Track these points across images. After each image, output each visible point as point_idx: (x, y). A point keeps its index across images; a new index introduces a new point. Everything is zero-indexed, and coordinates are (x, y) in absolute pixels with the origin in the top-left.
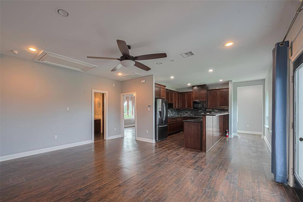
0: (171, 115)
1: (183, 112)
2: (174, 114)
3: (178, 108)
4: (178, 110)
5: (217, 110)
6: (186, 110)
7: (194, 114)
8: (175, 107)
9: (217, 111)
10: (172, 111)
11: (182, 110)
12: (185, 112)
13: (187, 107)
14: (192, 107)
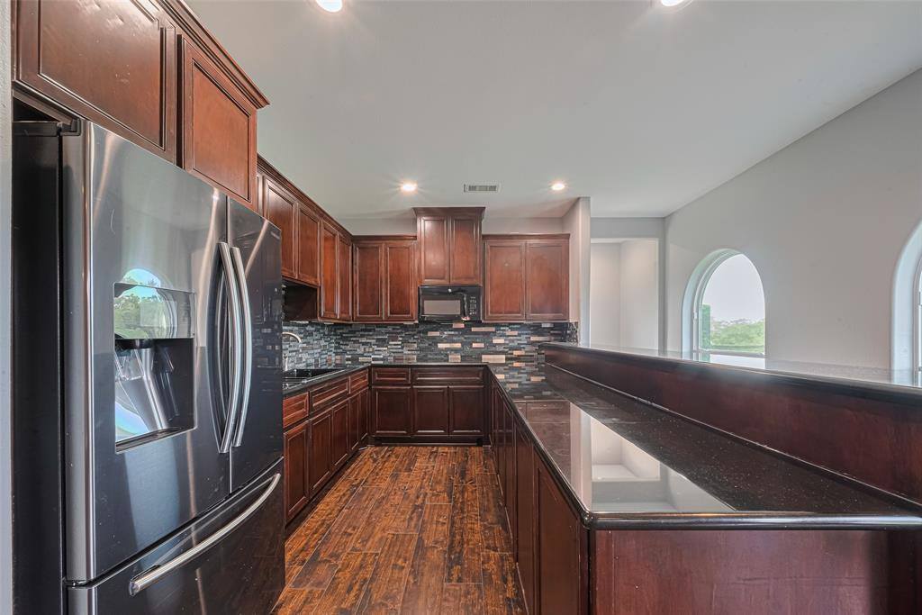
0: (305, 356)
1: (364, 340)
2: (321, 354)
3: (344, 315)
4: (342, 331)
5: (512, 329)
6: (383, 330)
7: (421, 350)
8: (331, 309)
9: (516, 333)
10: (311, 334)
11: (362, 330)
12: (378, 340)
13: (386, 314)
14: (412, 315)
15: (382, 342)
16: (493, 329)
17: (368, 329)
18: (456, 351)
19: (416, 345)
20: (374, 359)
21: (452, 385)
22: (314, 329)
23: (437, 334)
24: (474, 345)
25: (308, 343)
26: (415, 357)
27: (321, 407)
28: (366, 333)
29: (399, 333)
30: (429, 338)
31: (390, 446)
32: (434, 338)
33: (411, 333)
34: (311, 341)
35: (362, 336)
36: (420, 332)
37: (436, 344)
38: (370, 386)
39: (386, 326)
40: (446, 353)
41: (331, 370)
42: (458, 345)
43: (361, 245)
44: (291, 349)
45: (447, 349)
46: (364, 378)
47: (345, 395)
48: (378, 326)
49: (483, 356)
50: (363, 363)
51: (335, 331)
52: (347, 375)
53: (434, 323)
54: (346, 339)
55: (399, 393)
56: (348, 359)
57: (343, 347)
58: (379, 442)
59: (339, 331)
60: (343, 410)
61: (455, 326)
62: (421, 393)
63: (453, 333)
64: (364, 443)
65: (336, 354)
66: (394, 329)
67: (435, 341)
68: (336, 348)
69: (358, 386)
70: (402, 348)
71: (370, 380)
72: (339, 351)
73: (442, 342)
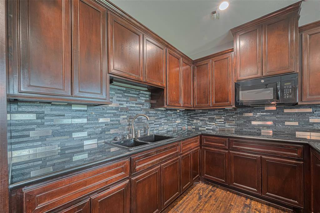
1: (202, 118)
7: (237, 125)
10: (170, 115)
11: (201, 113)
12: (209, 118)
13: (213, 103)
14: (230, 102)
15: (212, 120)
16: (310, 110)
17: (204, 112)
18: (268, 127)
19: (234, 122)
20: (207, 129)
21: (265, 155)
22: (173, 113)
23: (251, 114)
24: (287, 123)
25: (168, 120)
26: (234, 129)
27: (150, 166)
28: (203, 114)
29: (222, 114)
30: (244, 118)
31: (214, 186)
32: (248, 117)
33: (230, 114)
34: (171, 119)
35: (201, 116)
36: (237, 114)
37: (250, 121)
38: (201, 146)
39: (214, 110)
40: (259, 128)
41: (168, 138)
42: (270, 123)
43: (197, 65)
44: (155, 123)
45: (259, 125)
46: (196, 142)
47: (177, 154)
48: (210, 110)
49: (297, 133)
50: (201, 131)
51: (187, 114)
52: (179, 141)
53: (250, 107)
54: (192, 118)
55: (220, 154)
56: (193, 129)
57: (191, 122)
58: (208, 181)
59: (189, 114)
60: (174, 165)
61: (267, 108)
62: (236, 157)
63: (265, 114)
64: (198, 180)
65: (188, 125)
66: (219, 112)
67: (249, 120)
68: (188, 122)
69: (194, 145)
70: (225, 123)
71: (201, 142)
72: (189, 124)
73: (255, 120)
